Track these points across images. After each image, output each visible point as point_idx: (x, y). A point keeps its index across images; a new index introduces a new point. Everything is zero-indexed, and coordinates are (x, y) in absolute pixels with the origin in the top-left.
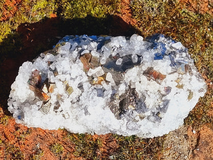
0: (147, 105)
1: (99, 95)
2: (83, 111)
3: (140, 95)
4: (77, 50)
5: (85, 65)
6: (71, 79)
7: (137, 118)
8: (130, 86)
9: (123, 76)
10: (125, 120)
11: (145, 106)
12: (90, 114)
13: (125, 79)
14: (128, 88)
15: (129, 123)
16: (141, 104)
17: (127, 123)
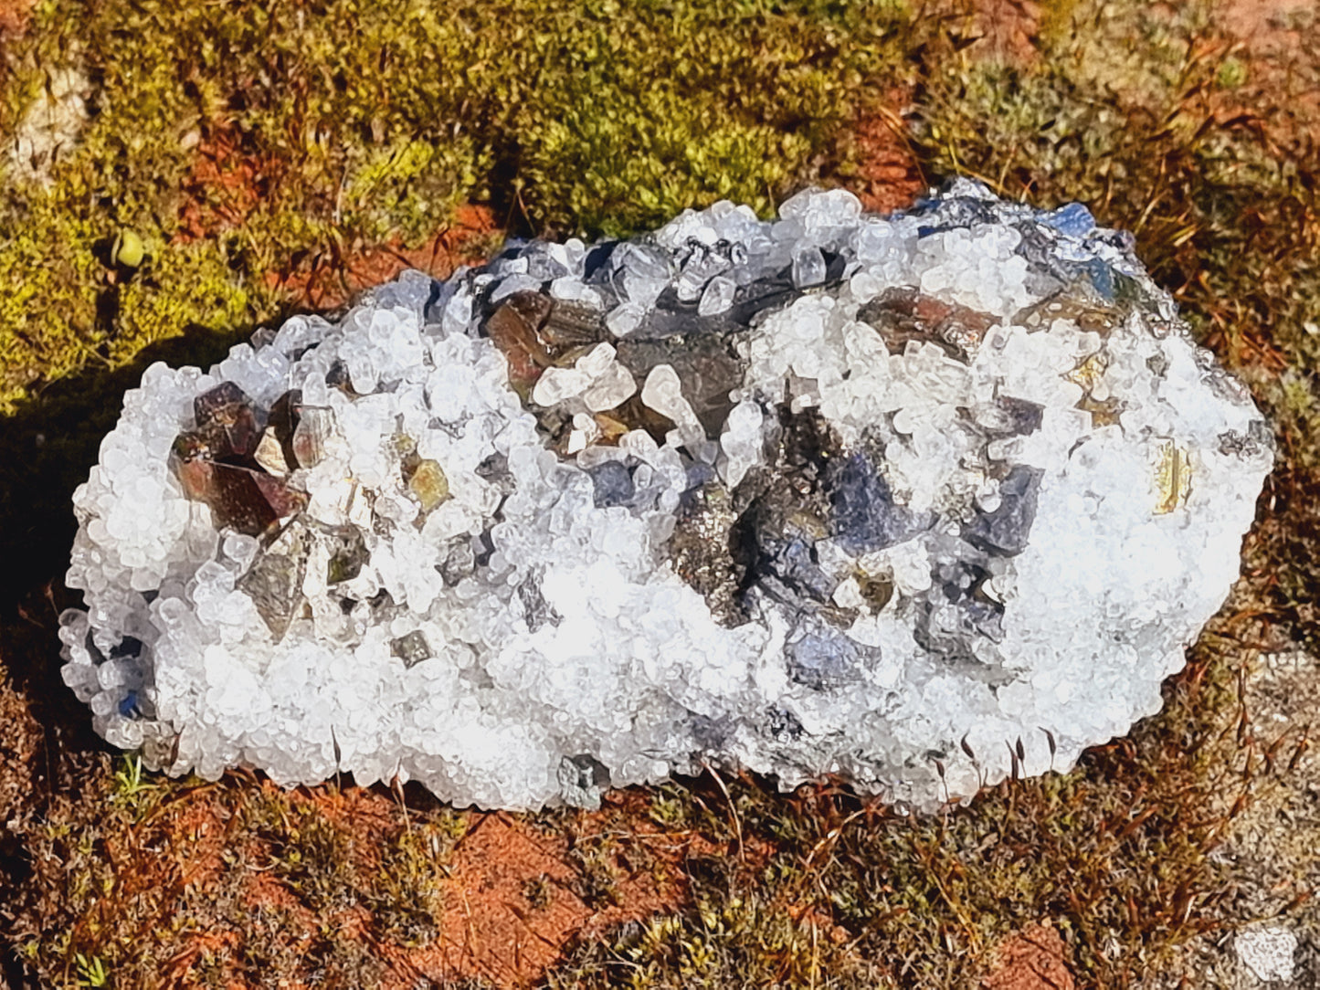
0: (897, 484)
1: (607, 498)
2: (518, 606)
3: (849, 440)
4: (471, 291)
5: (515, 359)
6: (437, 424)
7: (848, 594)
8: (784, 410)
9: (741, 348)
10: (775, 617)
11: (886, 497)
12: (556, 620)
13: (755, 371)
14: (774, 423)
15: (799, 632)
16: (861, 492)
17: (788, 636)
